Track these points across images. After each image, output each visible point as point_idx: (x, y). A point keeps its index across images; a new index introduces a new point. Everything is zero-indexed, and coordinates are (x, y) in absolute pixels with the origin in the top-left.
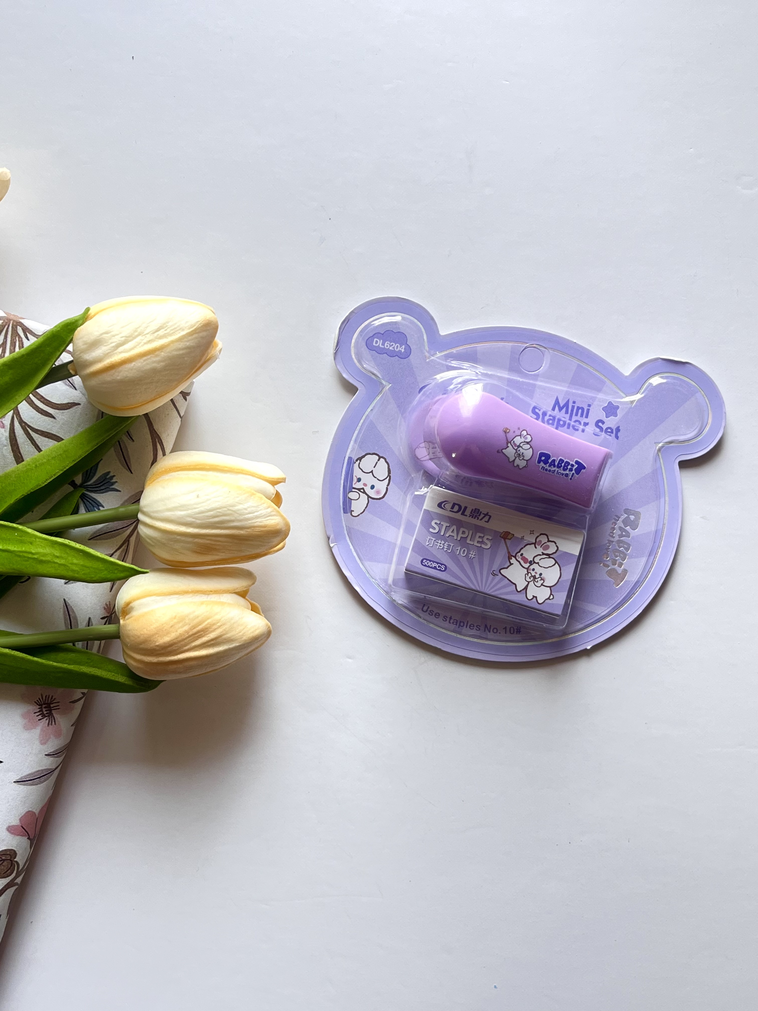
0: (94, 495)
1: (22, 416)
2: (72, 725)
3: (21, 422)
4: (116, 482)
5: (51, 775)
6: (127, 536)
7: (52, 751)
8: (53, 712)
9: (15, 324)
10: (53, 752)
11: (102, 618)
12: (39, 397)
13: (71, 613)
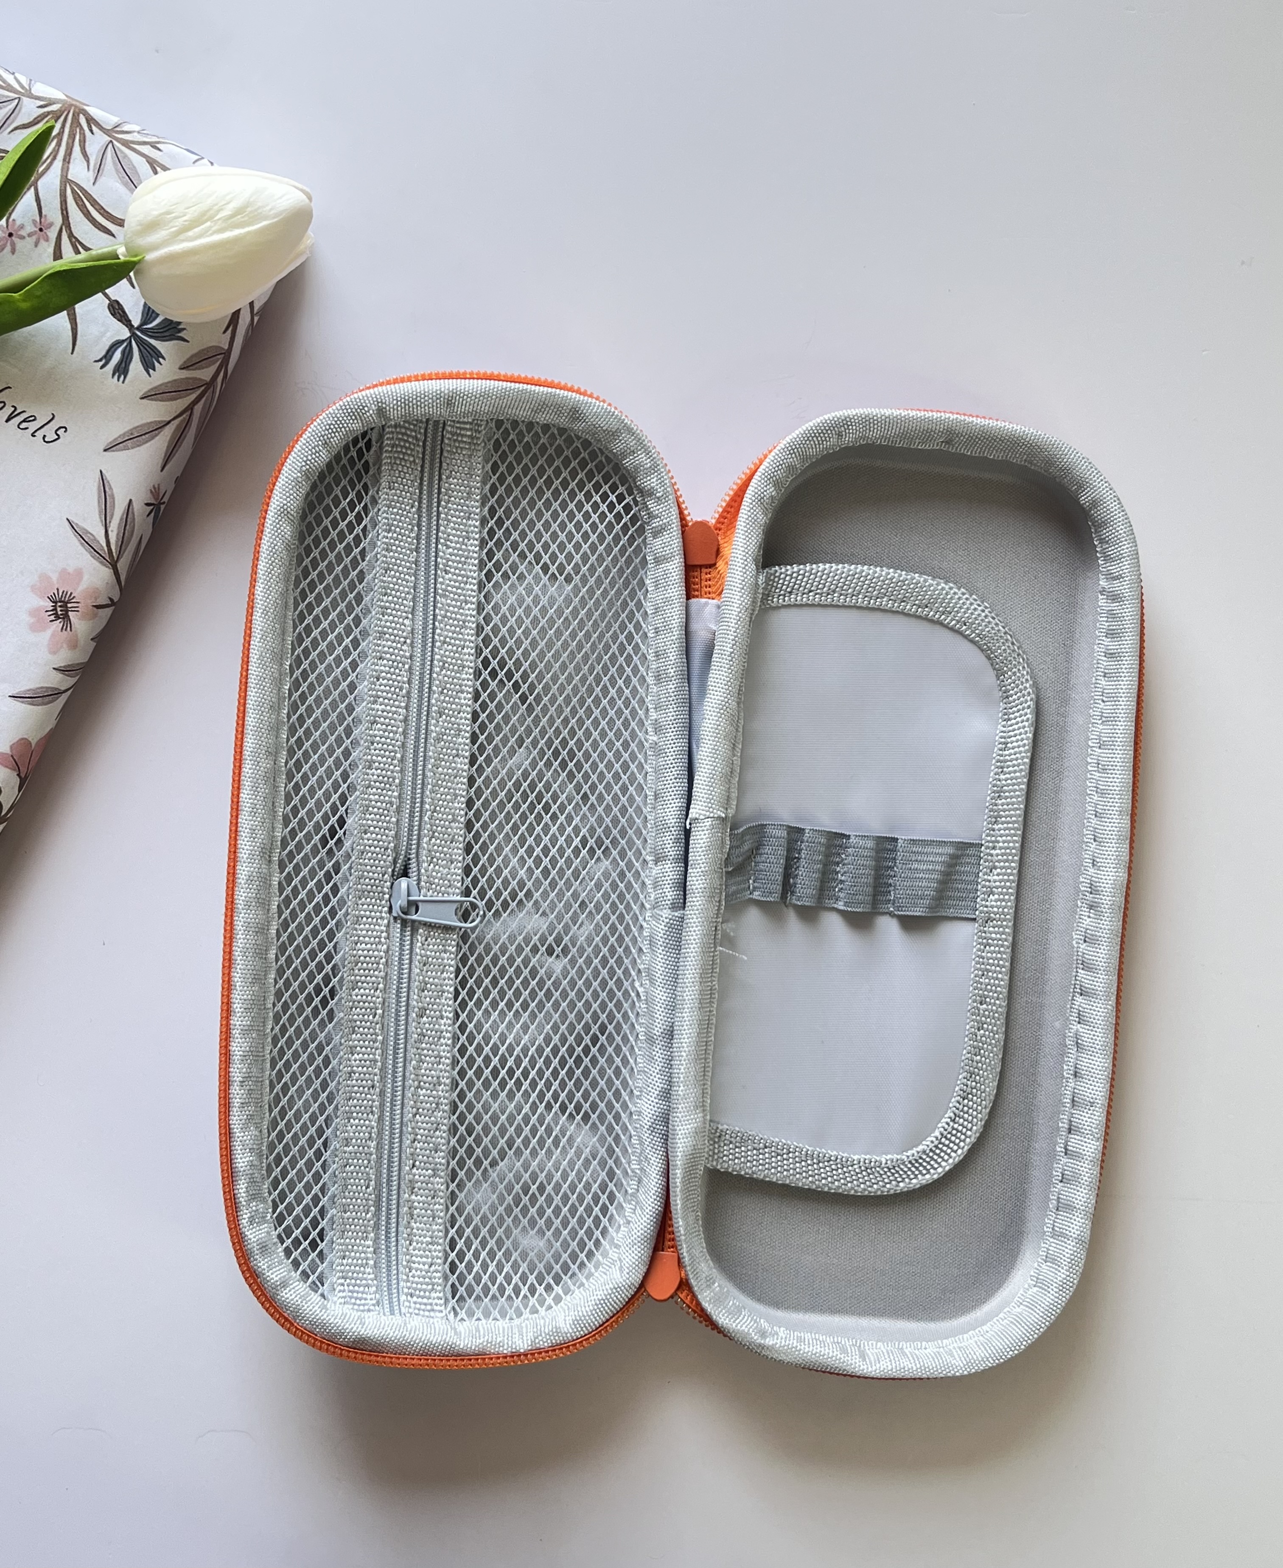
0: (152, 341)
1: (73, 230)
2: (92, 639)
3: (71, 236)
4: (184, 329)
5: (58, 698)
6: (190, 402)
7: (62, 665)
8: (70, 613)
9: (77, 110)
10: (64, 667)
11: (148, 504)
12: (97, 207)
13: (107, 489)
